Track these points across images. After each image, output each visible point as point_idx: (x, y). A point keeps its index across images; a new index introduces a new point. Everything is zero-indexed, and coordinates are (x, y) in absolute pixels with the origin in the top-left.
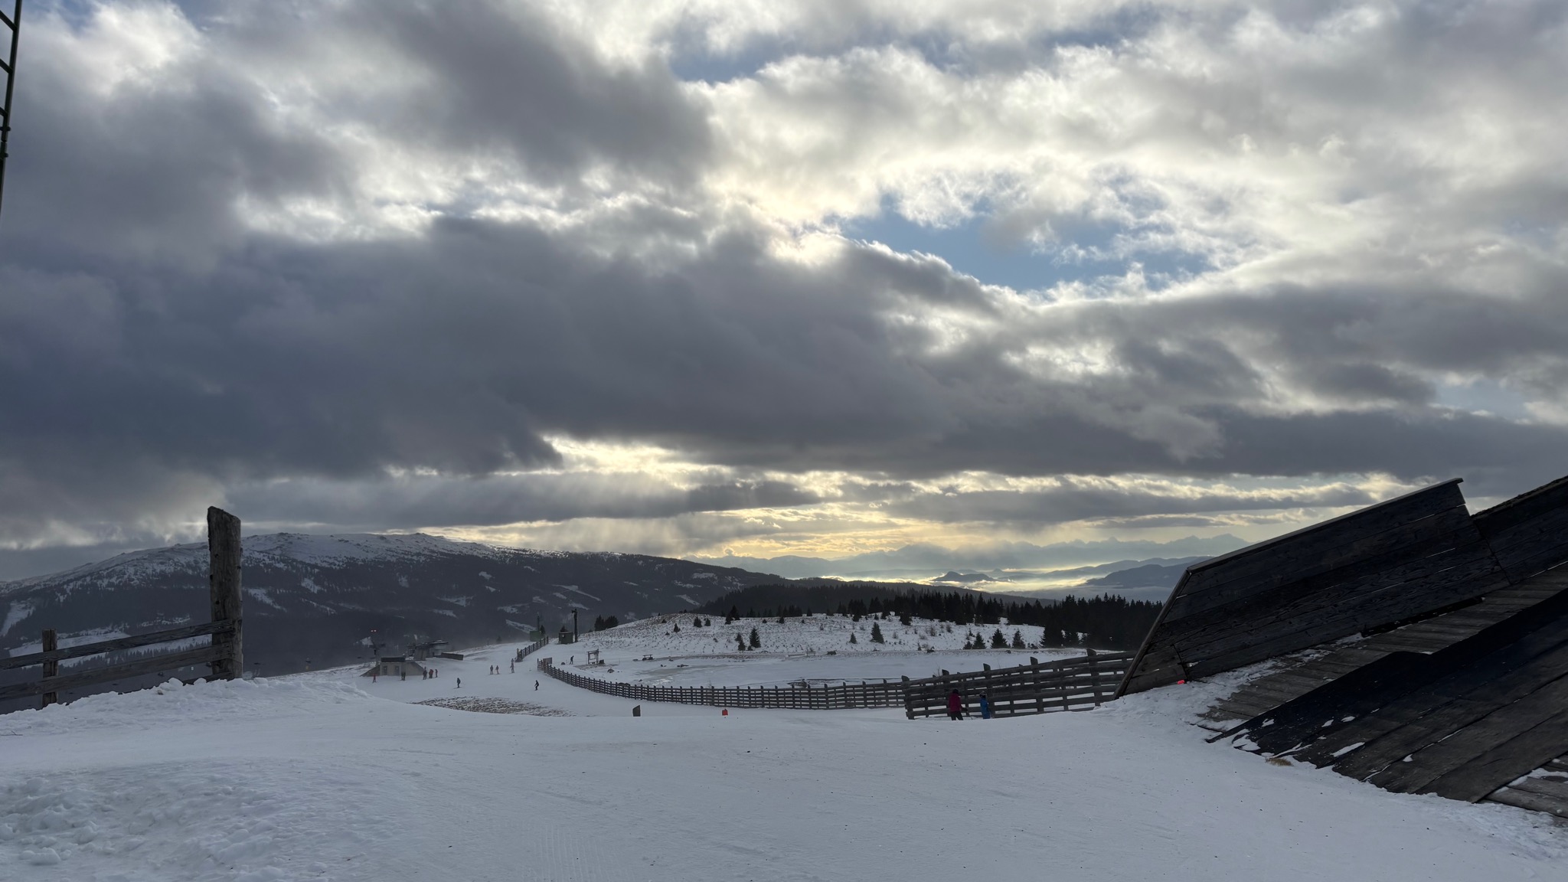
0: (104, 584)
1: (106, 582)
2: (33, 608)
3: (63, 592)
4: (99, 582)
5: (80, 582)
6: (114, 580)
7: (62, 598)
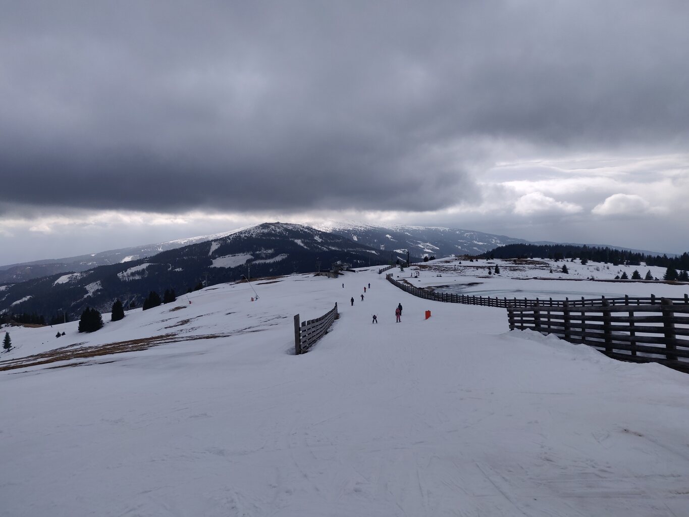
0: (243, 236)
1: (244, 235)
2: (220, 245)
3: (230, 239)
4: (241, 235)
5: (235, 235)
6: (246, 235)
7: (229, 241)
